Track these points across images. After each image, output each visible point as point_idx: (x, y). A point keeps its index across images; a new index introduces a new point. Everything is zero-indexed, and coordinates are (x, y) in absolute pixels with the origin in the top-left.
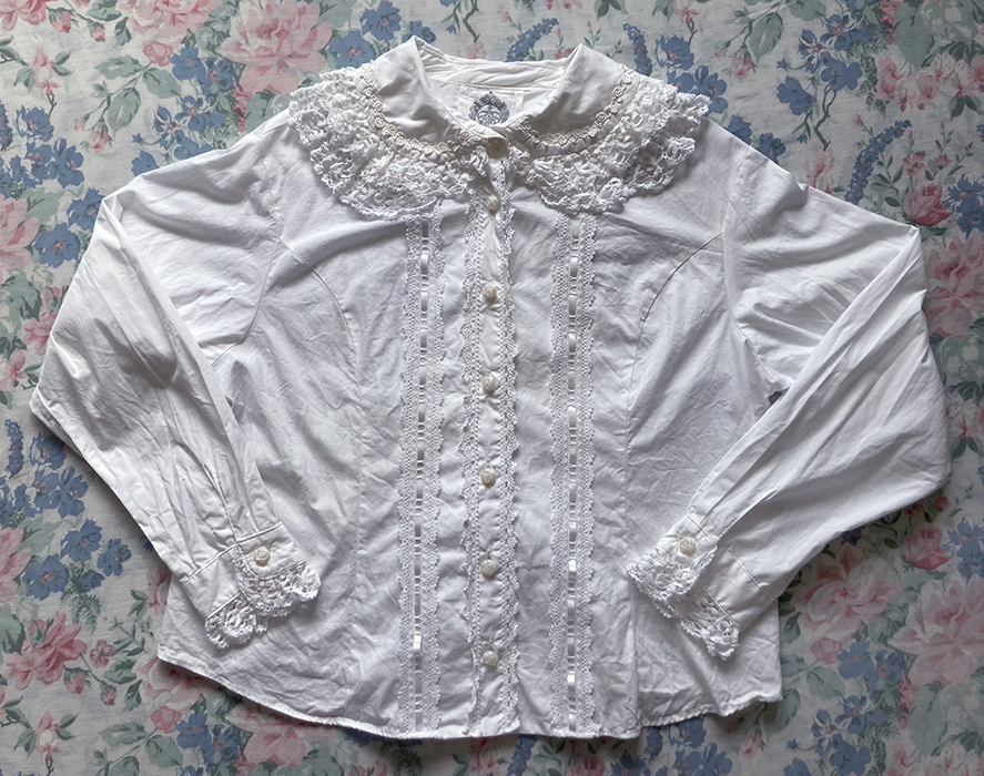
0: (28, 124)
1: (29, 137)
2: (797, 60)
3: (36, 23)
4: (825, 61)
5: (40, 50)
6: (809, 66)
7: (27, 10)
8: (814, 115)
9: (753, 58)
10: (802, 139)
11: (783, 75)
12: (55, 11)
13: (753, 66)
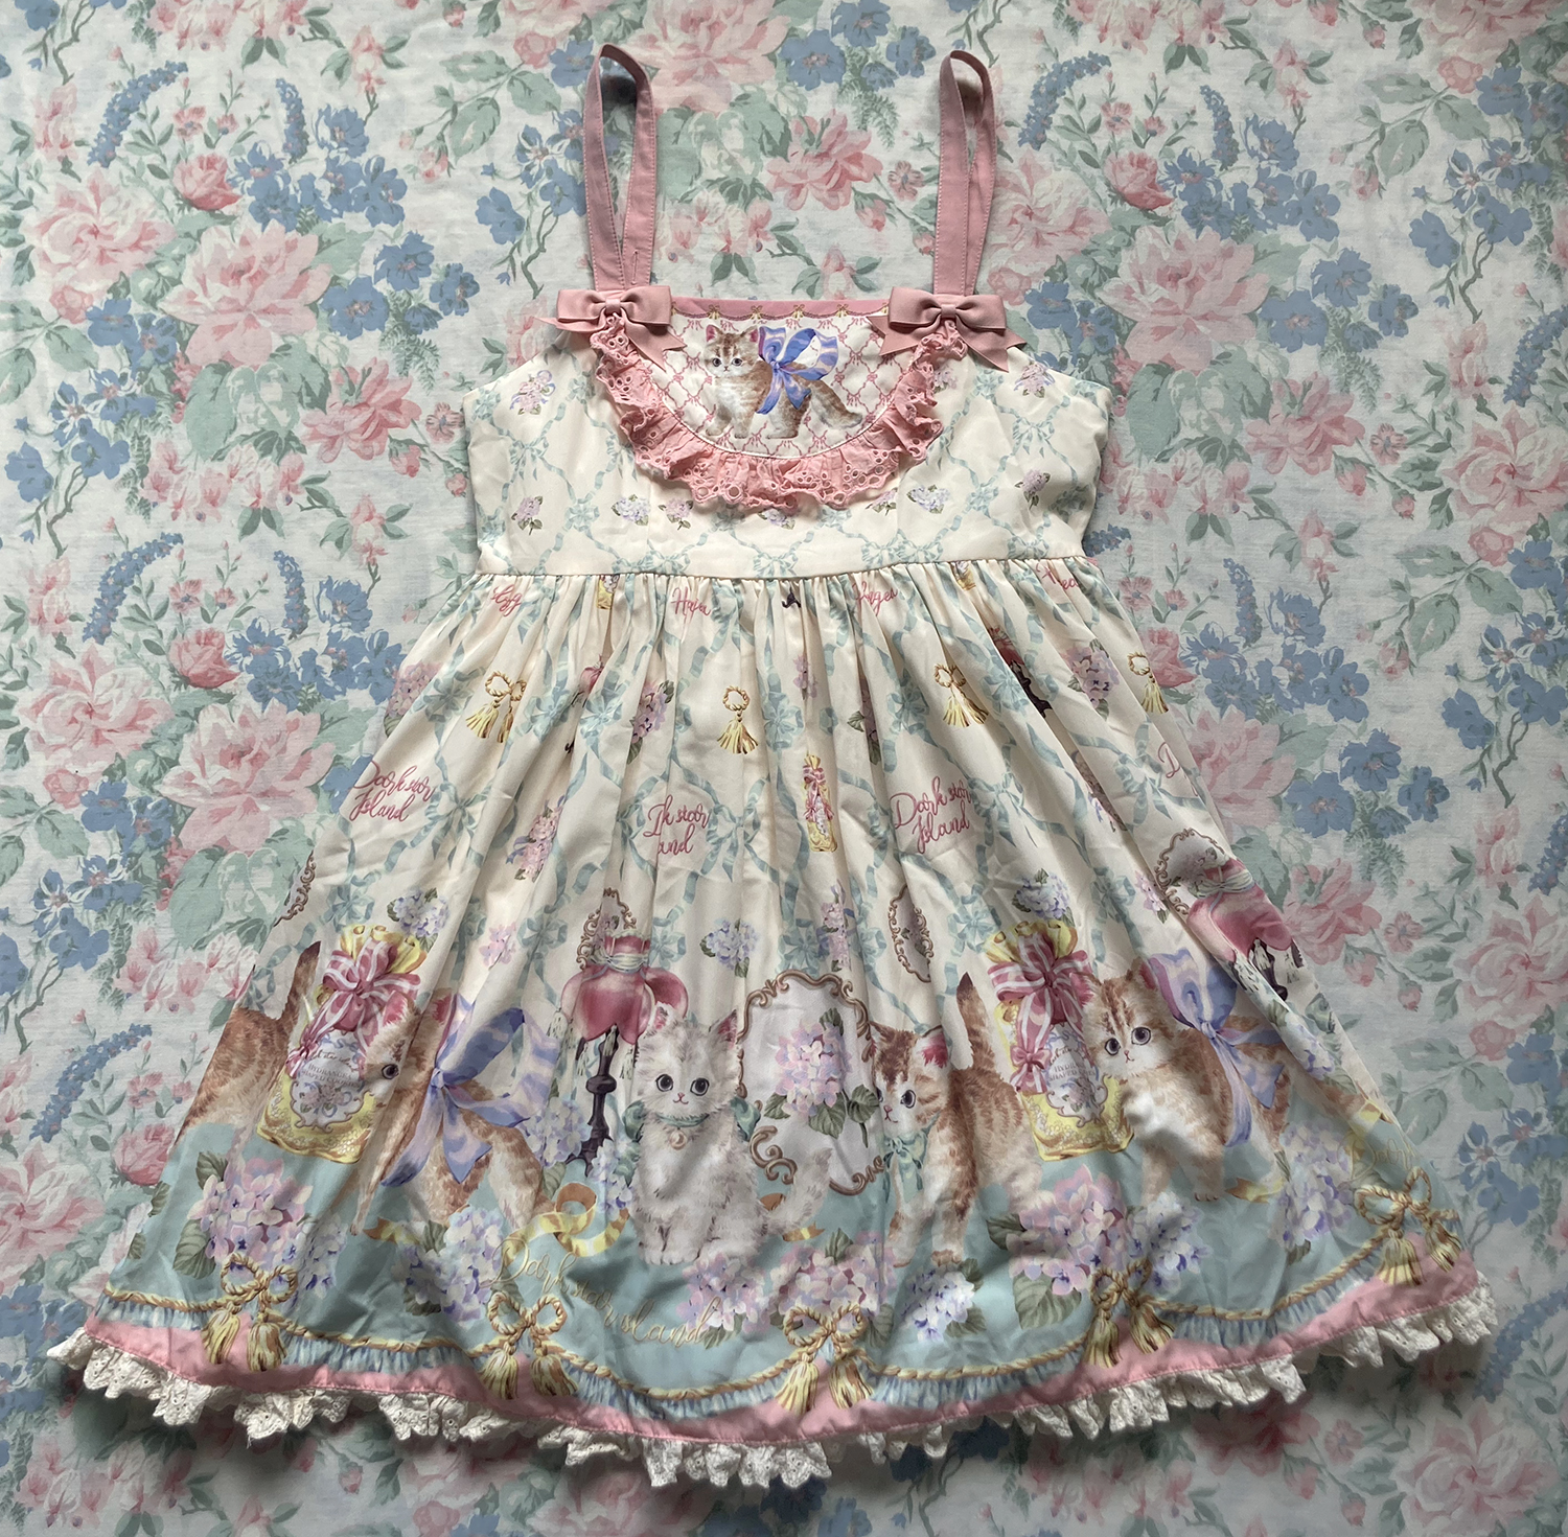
0: (335, 605)
1: (333, 623)
2: (1474, 667)
3: (370, 457)
4: (1516, 677)
5: (366, 498)
6: (1491, 679)
7: (357, 436)
8: (1494, 752)
9: (1412, 654)
10: (1474, 784)
11: (1452, 687)
12: (399, 442)
13: (1411, 665)
